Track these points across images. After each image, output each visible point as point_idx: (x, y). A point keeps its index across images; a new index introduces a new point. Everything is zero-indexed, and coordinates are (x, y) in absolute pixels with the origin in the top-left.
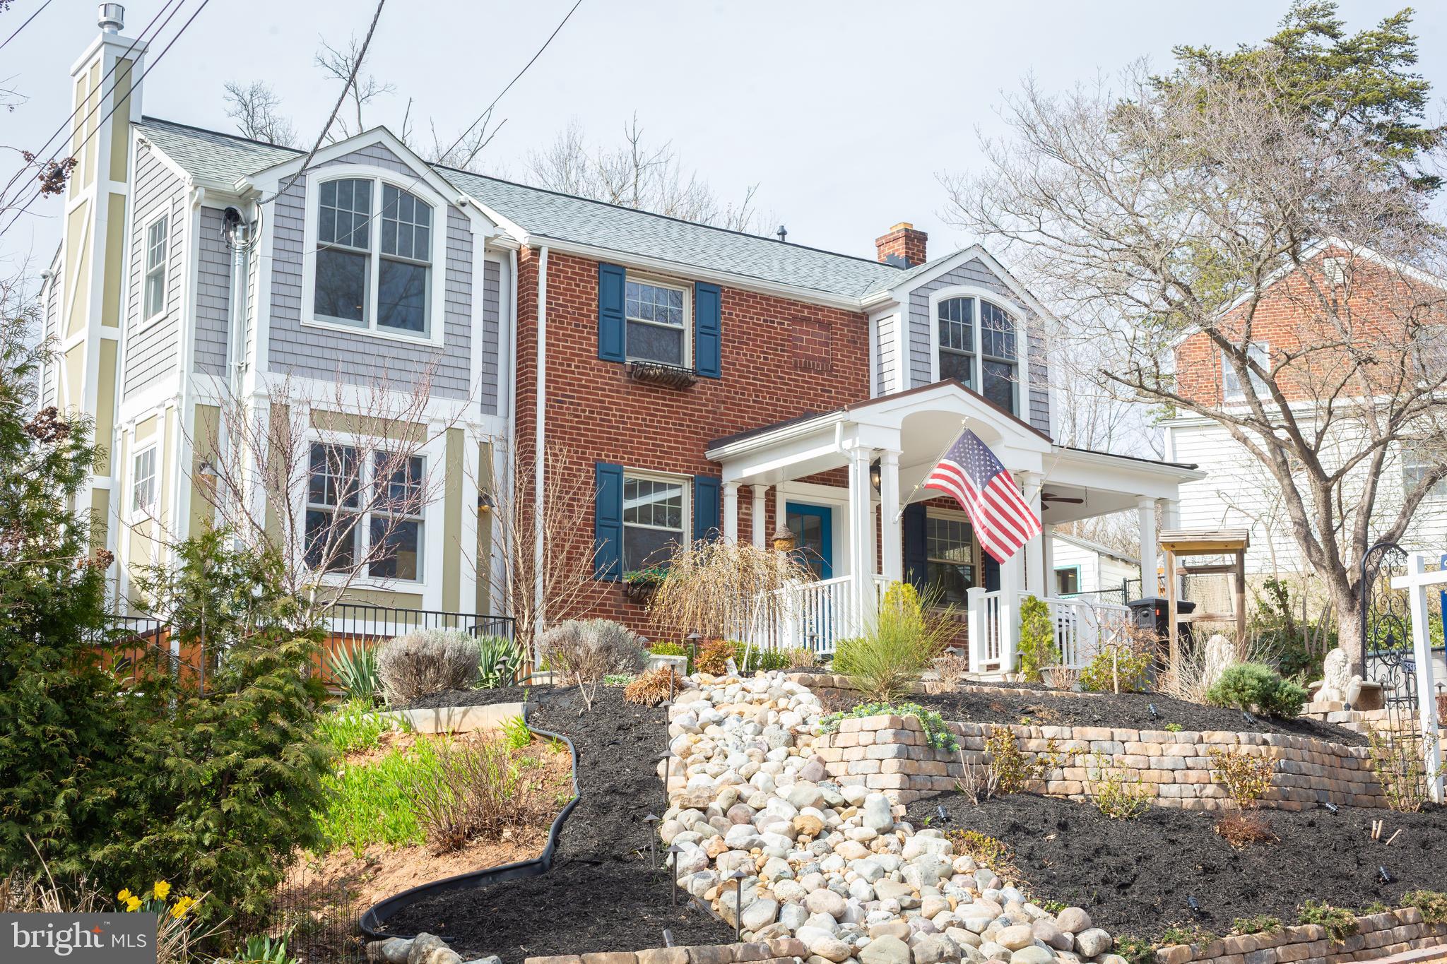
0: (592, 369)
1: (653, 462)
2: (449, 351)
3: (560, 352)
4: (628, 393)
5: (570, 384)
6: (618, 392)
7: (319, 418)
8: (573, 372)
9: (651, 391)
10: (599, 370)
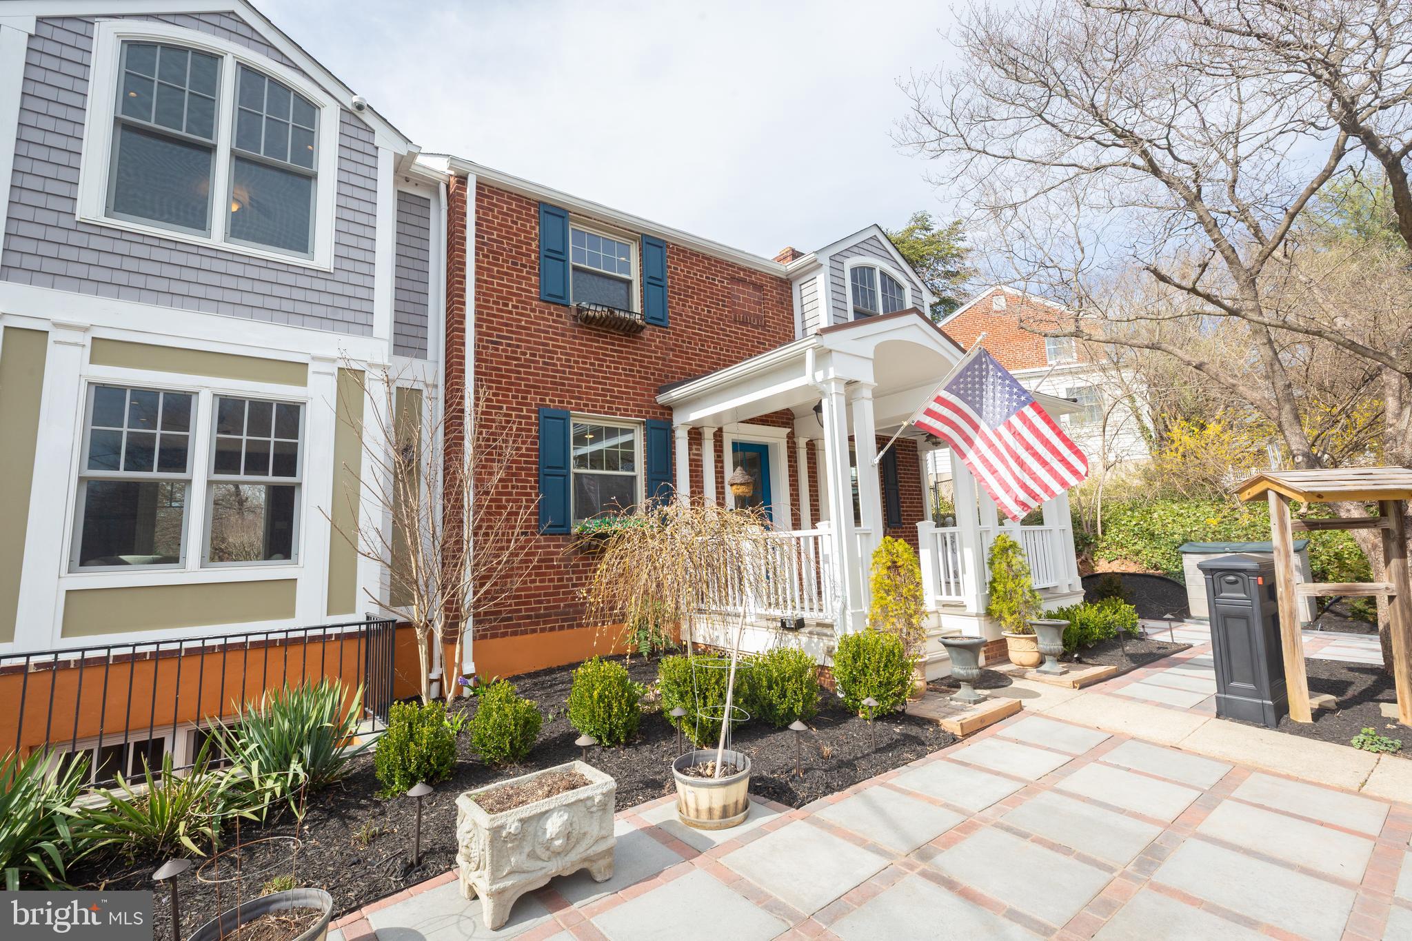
0: (533, 310)
1: (603, 407)
2: (342, 276)
3: (494, 290)
4: (575, 337)
5: (506, 325)
6: (563, 335)
7: (103, 349)
8: (511, 312)
9: (600, 336)
10: (541, 312)
